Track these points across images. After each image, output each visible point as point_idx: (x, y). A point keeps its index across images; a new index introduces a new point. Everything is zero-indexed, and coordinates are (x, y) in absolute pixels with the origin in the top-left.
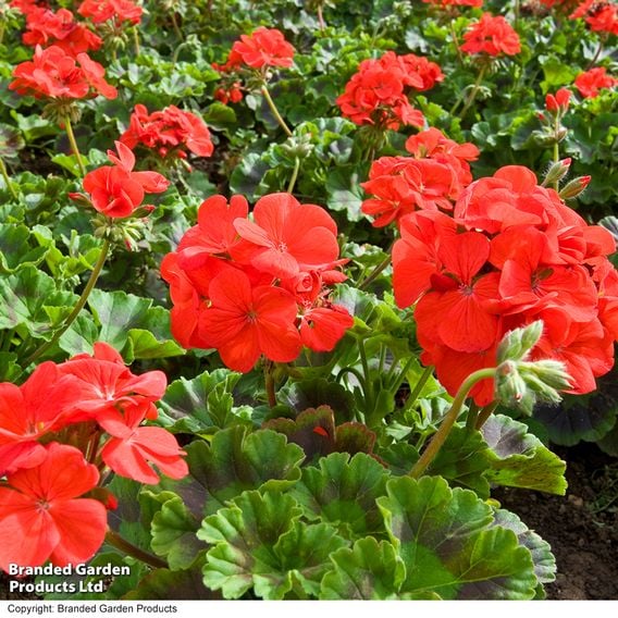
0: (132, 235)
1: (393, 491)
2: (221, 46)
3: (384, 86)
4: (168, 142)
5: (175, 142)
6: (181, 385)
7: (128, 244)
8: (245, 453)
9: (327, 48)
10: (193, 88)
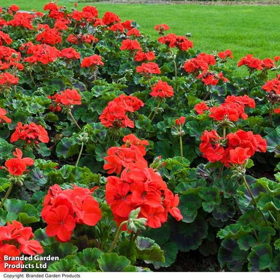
0: (21, 180)
1: (103, 257)
2: (52, 86)
3: (118, 112)
4: (31, 138)
5: (34, 137)
6: (40, 231)
7: (20, 183)
8: (60, 249)
9: (97, 90)
10: (40, 109)
